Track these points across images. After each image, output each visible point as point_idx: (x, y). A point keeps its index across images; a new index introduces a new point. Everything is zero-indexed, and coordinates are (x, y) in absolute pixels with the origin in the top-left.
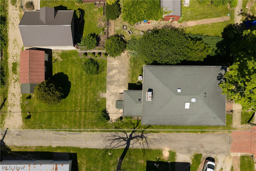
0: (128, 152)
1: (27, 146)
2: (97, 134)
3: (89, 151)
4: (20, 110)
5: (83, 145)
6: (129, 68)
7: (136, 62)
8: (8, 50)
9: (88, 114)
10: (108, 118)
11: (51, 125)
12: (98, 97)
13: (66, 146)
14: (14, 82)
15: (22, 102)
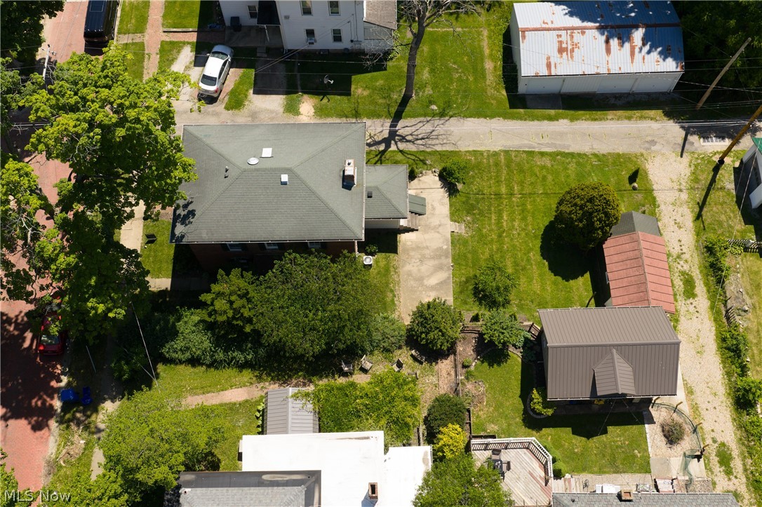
0: (393, 110)
1: (626, 121)
2: (465, 146)
3: (482, 112)
4: (655, 194)
5: (498, 124)
6: (397, 287)
8: (714, 328)
9: (490, 187)
10: (441, 177)
11: (578, 164)
12: (471, 226)
13: (536, 122)
14: (682, 254)
15: (657, 211)
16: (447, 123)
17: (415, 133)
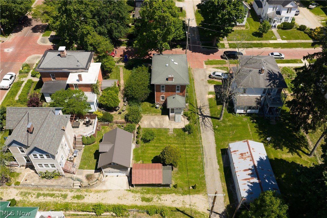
1: (222, 190)
2: (203, 136)
3: (217, 140)
4: (188, 196)
5: (213, 145)
6: (150, 115)
7: (146, 110)
9: (187, 142)
11: (200, 170)
13: (216, 157)
14: (161, 200)
15: (180, 194)
16: (212, 131)
17: (206, 122)
